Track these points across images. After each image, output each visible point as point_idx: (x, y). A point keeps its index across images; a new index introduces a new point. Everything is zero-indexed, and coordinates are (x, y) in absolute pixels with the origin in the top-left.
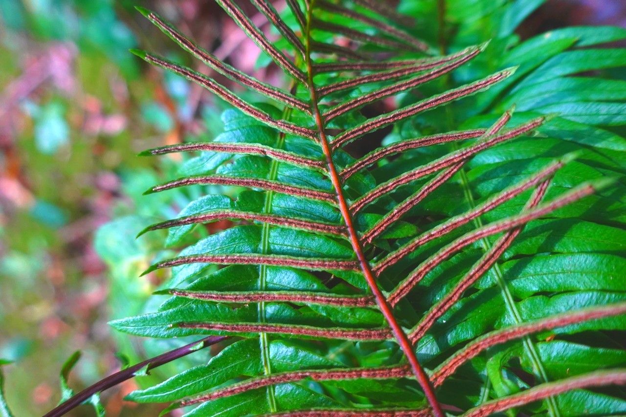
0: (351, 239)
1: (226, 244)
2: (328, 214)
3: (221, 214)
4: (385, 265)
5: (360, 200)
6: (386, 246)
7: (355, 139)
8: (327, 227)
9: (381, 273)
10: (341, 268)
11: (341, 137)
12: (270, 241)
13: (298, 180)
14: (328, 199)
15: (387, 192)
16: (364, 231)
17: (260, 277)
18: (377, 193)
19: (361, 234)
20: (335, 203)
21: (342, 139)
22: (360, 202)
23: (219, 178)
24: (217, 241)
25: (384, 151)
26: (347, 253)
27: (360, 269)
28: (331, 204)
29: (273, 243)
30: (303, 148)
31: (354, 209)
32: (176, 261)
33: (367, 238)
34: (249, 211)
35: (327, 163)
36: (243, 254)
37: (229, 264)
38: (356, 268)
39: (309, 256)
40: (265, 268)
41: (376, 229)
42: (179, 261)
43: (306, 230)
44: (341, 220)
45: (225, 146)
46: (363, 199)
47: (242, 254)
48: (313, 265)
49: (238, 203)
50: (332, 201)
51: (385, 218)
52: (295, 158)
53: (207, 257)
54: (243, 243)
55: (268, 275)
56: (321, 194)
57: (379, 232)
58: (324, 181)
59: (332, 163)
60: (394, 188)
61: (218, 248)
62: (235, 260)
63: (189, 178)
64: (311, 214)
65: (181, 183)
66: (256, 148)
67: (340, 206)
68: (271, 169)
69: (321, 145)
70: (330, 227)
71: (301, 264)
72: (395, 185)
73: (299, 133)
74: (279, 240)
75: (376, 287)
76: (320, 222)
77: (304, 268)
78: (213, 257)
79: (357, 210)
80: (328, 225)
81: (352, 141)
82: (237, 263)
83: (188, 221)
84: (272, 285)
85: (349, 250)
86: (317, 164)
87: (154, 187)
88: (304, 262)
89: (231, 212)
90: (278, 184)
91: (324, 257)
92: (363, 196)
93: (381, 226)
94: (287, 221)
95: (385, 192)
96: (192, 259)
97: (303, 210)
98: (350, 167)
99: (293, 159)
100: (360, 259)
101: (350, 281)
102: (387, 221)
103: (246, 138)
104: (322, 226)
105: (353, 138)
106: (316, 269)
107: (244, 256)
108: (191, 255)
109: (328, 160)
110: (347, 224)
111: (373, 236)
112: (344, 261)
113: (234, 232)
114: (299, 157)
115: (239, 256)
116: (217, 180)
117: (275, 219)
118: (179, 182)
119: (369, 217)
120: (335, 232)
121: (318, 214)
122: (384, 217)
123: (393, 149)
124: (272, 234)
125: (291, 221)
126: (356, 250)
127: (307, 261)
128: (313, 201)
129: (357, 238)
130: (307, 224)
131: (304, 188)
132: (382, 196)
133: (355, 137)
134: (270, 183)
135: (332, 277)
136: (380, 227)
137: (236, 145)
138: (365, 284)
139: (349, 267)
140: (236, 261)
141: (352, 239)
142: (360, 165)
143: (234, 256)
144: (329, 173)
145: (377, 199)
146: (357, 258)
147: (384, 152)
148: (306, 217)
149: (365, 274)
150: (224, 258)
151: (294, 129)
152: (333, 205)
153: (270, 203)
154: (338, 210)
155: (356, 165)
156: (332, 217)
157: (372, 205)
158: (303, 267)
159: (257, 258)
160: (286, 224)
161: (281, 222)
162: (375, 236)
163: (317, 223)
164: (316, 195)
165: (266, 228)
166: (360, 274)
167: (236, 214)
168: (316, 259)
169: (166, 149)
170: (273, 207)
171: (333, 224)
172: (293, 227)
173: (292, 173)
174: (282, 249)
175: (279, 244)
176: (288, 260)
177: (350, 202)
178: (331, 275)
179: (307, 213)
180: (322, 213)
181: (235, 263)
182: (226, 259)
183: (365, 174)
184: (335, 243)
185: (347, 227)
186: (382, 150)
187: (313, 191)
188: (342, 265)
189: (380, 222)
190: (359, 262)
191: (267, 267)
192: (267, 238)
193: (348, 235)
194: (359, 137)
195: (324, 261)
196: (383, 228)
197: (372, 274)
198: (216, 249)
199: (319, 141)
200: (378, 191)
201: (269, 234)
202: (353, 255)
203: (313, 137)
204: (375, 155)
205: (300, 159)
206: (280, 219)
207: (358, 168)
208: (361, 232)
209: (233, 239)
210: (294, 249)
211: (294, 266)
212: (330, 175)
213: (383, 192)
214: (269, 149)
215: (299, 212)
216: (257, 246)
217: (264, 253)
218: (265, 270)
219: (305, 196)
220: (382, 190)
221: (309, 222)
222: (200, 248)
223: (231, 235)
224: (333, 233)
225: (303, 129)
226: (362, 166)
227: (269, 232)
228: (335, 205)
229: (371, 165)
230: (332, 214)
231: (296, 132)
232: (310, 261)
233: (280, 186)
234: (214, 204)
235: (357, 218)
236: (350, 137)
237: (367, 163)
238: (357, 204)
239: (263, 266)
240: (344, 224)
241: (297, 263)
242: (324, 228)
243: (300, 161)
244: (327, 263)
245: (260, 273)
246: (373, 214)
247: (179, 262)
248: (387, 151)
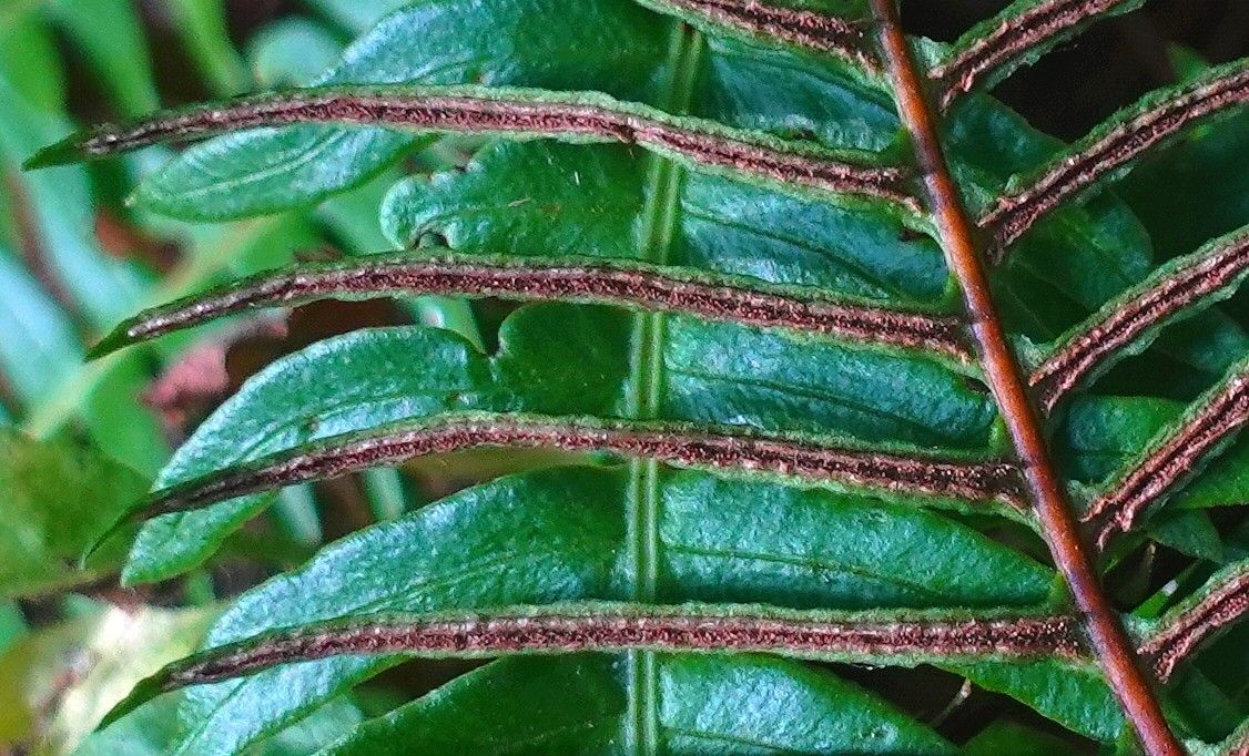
0: (1042, 518)
1: (457, 563)
2: (936, 405)
3: (452, 430)
4: (1196, 625)
5: (1079, 338)
6: (1198, 541)
7: (1047, 49)
8: (931, 469)
9: (1179, 661)
10: (1001, 648)
11: (981, 43)
12: (664, 537)
13: (784, 245)
14: (931, 343)
15: (1195, 299)
16: (1098, 480)
17: (632, 708)
18: (1153, 303)
19: (1085, 490)
20: (963, 356)
21: (984, 53)
22: (1076, 350)
23: (431, 269)
24: (413, 547)
25: (1179, 103)
26: (1028, 579)
27: (1084, 650)
28: (947, 365)
29: (681, 549)
30: (802, 86)
31: (1051, 381)
32: (253, 653)
33: (1111, 511)
34: (579, 415)
35: (921, 172)
36: (558, 607)
37: (492, 653)
38: (1070, 642)
39: (853, 603)
40: (650, 664)
41: (1150, 469)
42: (263, 650)
43: (838, 488)
44: (995, 432)
45: (439, 103)
46: (1088, 334)
47: (550, 609)
48: (879, 640)
49: (504, 364)
50: (952, 349)
51: (1193, 415)
52: (772, 159)
53: (390, 625)
54: (538, 551)
55: (668, 697)
56: (900, 319)
57: (1167, 480)
58: (910, 250)
59: (944, 172)
60: (1227, 281)
61: (420, 580)
62: (524, 637)
63: (292, 274)
64: (854, 404)
65: (255, 298)
66: (587, 113)
67: (990, 368)
68: (651, 194)
69: (893, 82)
70: (946, 469)
71: (823, 639)
72: (1231, 266)
73: (787, 35)
74: (708, 534)
75: (1161, 723)
76: (901, 447)
77: (836, 658)
78: (420, 626)
79: (1065, 386)
80: (936, 461)
81: (1032, 58)
82: (528, 649)
83: (301, 467)
84: (687, 741)
85: (1037, 568)
86: (874, 181)
87: (135, 321)
88: (836, 631)
89: (498, 420)
90: (702, 284)
91: (922, 606)
92: (1092, 321)
93: (1173, 455)
94: (750, 453)
95: (1185, 298)
96: (323, 638)
97: (818, 391)
98: (1028, 185)
99: (762, 163)
100: (1084, 603)
101: (1044, 707)
102: (1200, 433)
103: (517, 44)
104: (911, 465)
105: (1039, 43)
106: (888, 658)
107: (562, 617)
108: (319, 623)
109: (925, 158)
110: (1023, 449)
111: (1143, 498)
112: (1014, 620)
113: (497, 505)
114: (793, 152)
115: (537, 619)
116: (423, 277)
117: (698, 446)
118: (247, 294)
119: (1119, 416)
120: (968, 492)
121: (886, 407)
122: (1188, 412)
123: (1220, 92)
124: (672, 505)
125: (772, 448)
126: (1064, 566)
127: (849, 626)
128: (867, 351)
129: (1068, 510)
130: (842, 458)
131: (823, 299)
132: (1177, 317)
133: (1046, 39)
134: (666, 278)
135: (964, 693)
136: (1169, 460)
137: (488, 100)
138: (1111, 716)
139: (1038, 645)
140: (524, 639)
141: (1049, 520)
142: (1073, 173)
143: (514, 618)
144: (933, 219)
145: (1156, 331)
146: (1073, 600)
147: (1181, 111)
148: (830, 423)
149: (1109, 668)
150: (470, 627)
151: (761, 20)
152: (955, 367)
153: (656, 358)
154: (977, 386)
155: (1053, 176)
156: (951, 421)
157: (1130, 358)
158: (833, 654)
159: (622, 624)
160: (749, 464)
161: (726, 456)
162: (1149, 501)
163: (885, 453)
164: (878, 327)
165: (642, 477)
166: (1089, 670)
167: (520, 430)
168: (888, 615)
169: (153, 127)
170: (673, 378)
171: (957, 454)
172: (781, 475)
173: (752, 211)
174: (727, 575)
175: (711, 553)
176: (761, 626)
177: (1031, 352)
178: (962, 680)
179: (835, 401)
180: (909, 403)
181: (519, 648)
182: (478, 631)
183: (1098, 206)
184: (973, 538)
185: (1024, 465)
186: (1171, 98)
187: (863, 307)
188: (1004, 637)
189: (1169, 434)
190: (1083, 617)
191: (661, 658)
192: (651, 525)
193: (1027, 500)
194: (1067, 37)
195: (925, 623)
196: (1182, 462)
197: (1140, 668)
198: (411, 589)
199: (879, 65)
200: (1155, 296)
201: (661, 506)
202: (1054, 591)
203: (851, 49)
204: (1138, 124)
205: (798, 162)
206: (720, 444)
207: (1065, 189)
208: (1085, 482)
209: (492, 537)
210: (786, 571)
211: (791, 651)
212: (939, 225)
213: (1177, 300)
214: (649, 119)
215: (796, 401)
216: (610, 564)
217: (641, 597)
218: (650, 674)
219: (828, 331)
220: (1175, 291)
221: (853, 453)
222: (331, 587)
223: (481, 517)
224: (963, 496)
225: (801, 17)
226: (1083, 178)
227: (659, 494)
228: (964, 364)
229: (1123, 172)
230: (950, 406)
231: (771, 29)
232: (865, 622)
233: (713, 293)
234: (390, 373)
235: (1065, 423)
236: (1021, 43)
237: (1106, 164)
238: (1064, 358)
239: (640, 655)
240: (1008, 454)
241: (806, 637)
242: (918, 477)
243: (799, 172)
244: (939, 630)
245: (631, 690)
246: (1137, 401)
247: (262, 657)
248: (1194, 103)
